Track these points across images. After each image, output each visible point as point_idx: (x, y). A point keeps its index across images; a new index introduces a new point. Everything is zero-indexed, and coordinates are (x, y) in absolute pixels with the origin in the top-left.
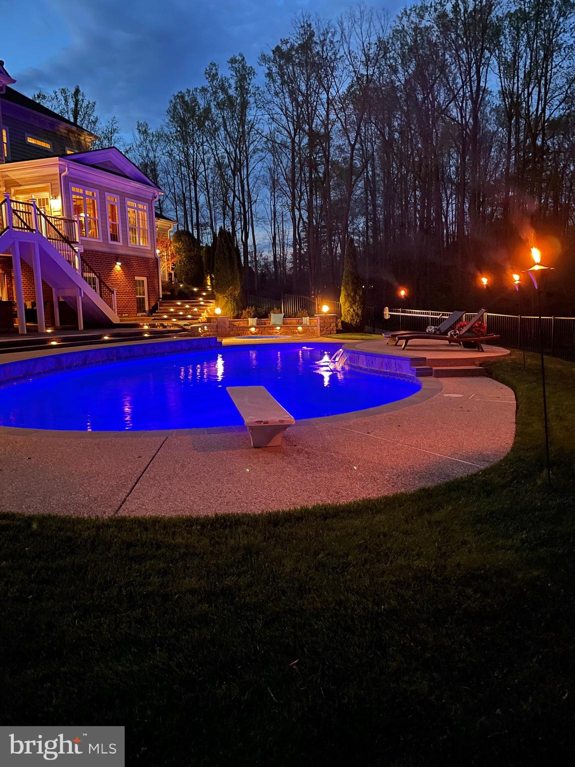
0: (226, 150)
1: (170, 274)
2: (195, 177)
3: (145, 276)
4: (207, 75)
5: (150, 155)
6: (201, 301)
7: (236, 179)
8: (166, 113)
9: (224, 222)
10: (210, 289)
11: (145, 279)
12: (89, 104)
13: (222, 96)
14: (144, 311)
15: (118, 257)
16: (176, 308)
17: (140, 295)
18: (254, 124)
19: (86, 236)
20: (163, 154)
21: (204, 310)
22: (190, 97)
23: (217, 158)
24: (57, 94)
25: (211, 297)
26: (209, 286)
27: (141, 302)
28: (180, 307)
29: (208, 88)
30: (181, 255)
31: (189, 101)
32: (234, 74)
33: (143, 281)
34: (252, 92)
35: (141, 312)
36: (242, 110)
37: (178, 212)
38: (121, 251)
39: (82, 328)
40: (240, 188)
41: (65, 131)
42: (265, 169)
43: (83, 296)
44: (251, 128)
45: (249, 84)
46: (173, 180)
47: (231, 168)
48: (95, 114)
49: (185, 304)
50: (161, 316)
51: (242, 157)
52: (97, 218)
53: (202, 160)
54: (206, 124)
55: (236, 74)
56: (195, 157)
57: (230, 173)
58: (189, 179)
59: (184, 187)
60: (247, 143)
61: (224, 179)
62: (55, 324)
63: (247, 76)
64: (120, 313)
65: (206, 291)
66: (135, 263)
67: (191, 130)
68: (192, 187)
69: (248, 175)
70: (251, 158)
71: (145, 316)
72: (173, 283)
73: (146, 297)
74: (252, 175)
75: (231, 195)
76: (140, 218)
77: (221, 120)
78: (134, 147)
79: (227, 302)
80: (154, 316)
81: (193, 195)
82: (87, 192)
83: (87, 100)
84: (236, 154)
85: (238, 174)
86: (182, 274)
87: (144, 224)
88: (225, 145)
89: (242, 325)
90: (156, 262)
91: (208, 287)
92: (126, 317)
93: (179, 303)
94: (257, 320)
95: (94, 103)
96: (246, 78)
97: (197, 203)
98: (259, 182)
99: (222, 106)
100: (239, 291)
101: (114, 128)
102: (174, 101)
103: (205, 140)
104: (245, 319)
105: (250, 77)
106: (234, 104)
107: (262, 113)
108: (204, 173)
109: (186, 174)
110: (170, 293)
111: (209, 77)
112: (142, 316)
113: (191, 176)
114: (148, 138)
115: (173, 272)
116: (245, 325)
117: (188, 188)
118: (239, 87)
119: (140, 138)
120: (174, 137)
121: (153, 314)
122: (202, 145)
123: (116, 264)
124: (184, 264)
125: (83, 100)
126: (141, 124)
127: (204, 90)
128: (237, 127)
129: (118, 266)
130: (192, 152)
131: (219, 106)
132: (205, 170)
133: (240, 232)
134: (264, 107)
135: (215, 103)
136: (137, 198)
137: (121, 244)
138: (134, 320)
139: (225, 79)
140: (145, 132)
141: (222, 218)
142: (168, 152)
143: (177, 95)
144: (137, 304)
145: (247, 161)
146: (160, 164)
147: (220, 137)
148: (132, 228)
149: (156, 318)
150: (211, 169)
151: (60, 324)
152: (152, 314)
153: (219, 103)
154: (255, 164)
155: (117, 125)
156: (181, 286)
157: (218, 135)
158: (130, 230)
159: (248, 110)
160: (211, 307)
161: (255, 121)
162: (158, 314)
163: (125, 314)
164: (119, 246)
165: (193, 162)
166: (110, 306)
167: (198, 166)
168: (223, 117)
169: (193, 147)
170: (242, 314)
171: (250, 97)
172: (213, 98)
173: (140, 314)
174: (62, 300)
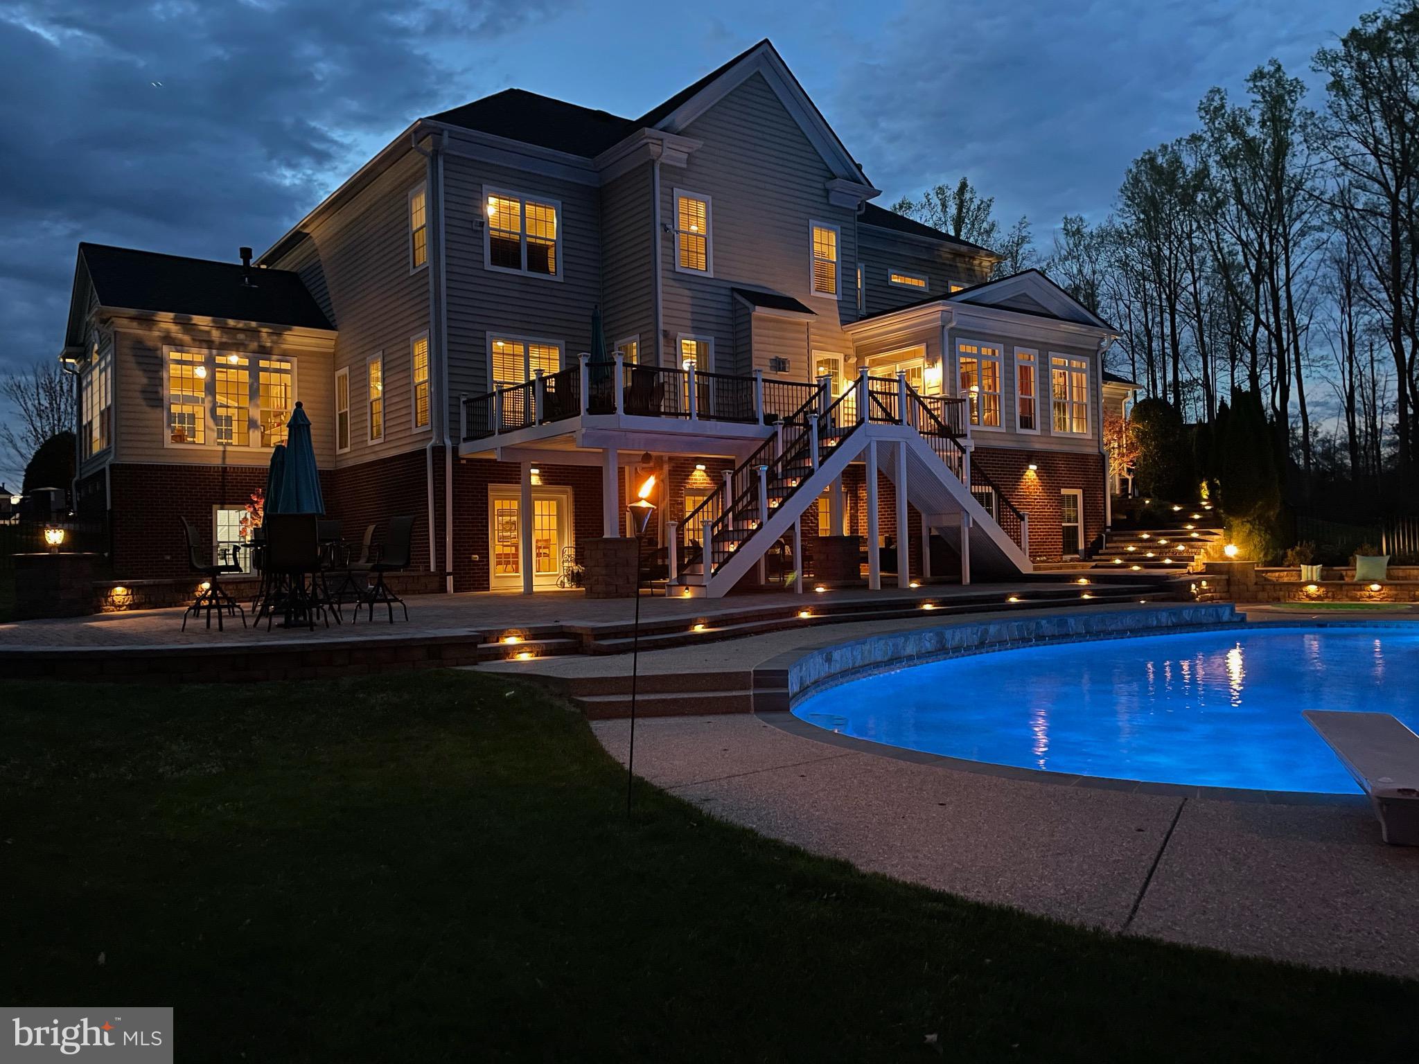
0: (1239, 238)
1: (1124, 482)
2: (1172, 299)
3: (1080, 488)
4: (1203, 111)
5: (1085, 271)
6: (1191, 531)
7: (1262, 289)
8: (1120, 194)
9: (1232, 375)
10: (1208, 508)
11: (1078, 492)
12: (982, 203)
13: (1231, 142)
14: (1076, 552)
15: (1031, 456)
16: (1140, 544)
17: (1068, 522)
18: (1303, 181)
19: (979, 424)
20: (1110, 266)
21: (1199, 548)
22: (1167, 157)
23: (1220, 256)
24: (930, 197)
25: (1211, 522)
26: (1205, 500)
27: (1071, 534)
28: (1148, 544)
29: (1204, 135)
30: (1148, 446)
31: (1165, 165)
32: (1259, 98)
33: (1075, 496)
34: (1298, 123)
35: (1069, 553)
36: (1276, 160)
37: (1137, 365)
38: (1037, 446)
39: (968, 581)
40: (1270, 307)
41: (949, 256)
42: (1328, 262)
43: (971, 526)
44: (1297, 189)
45: (1291, 111)
46: (1129, 308)
47: (1250, 271)
48: (990, 219)
49: (1157, 538)
50: (1109, 561)
51: (1274, 248)
52: (998, 391)
53: (1188, 265)
54: (1199, 197)
55: (1264, 97)
56: (1173, 261)
57: (1247, 279)
58: (1161, 302)
59: (1150, 317)
60: (1286, 219)
61: (1234, 293)
62: (922, 574)
63: (1286, 98)
64: (1033, 556)
65: (1200, 510)
66: (1061, 465)
67: (1166, 214)
68: (1167, 316)
69: (1288, 280)
70: (1294, 245)
71: (1079, 561)
72: (1130, 497)
73: (1080, 524)
74: (1297, 279)
75: (1250, 320)
76: (1075, 384)
77: (1229, 186)
78: (1056, 260)
79: (1250, 532)
80: (1095, 561)
81: (1167, 331)
82: (984, 351)
83: (979, 198)
84: (1262, 245)
85: (1266, 279)
86: (1148, 480)
87: (1080, 395)
88: (1237, 231)
89: (1286, 580)
90: (1101, 461)
91: (1204, 503)
92: (1043, 562)
93: (1145, 536)
94: (1322, 570)
95: (990, 201)
96: (1284, 101)
97: (1175, 345)
98: (1314, 289)
99: (1233, 161)
100: (1277, 511)
101: (1023, 235)
102: (1134, 170)
103: (1195, 226)
104: (1292, 568)
105: (1293, 98)
106: (1258, 153)
107: (1321, 158)
108: (1191, 289)
109: (1155, 294)
110: (1125, 517)
111: (1207, 114)
112: (1072, 560)
113: (1164, 296)
114: (1082, 243)
115: (1130, 478)
116: (1293, 579)
117: (1158, 319)
118: (1269, 120)
119: (1068, 244)
120: (1133, 233)
121: (1094, 557)
122: (1189, 237)
123: (1028, 469)
124: (1154, 460)
125: (971, 199)
126: (1071, 219)
127: (1195, 139)
128: (1264, 193)
129: (1031, 472)
130: (1167, 253)
131: (1225, 161)
132: (1194, 283)
133: (1270, 391)
134: (1326, 147)
135: (1218, 158)
136: (1070, 350)
137: (1038, 432)
138: (1058, 568)
139: (1241, 112)
140: (1078, 231)
141: (1229, 367)
142: (1119, 261)
143: (1142, 159)
144: (1063, 538)
145: (1287, 253)
146: (1103, 282)
147: (1228, 218)
148: (1059, 404)
149: (1100, 563)
150: (1206, 278)
151: (931, 575)
152: (1090, 557)
153: (1226, 156)
154: (1305, 256)
155: (1029, 229)
156: (1147, 502)
157: (1223, 213)
158: (1055, 407)
159: (1289, 158)
160: (1215, 543)
161: (1305, 176)
162: (1103, 557)
163: (1040, 556)
164: (1034, 438)
165: (1169, 271)
166: (1017, 543)
167: (1179, 276)
168: (1235, 180)
169: (1171, 242)
170: (1285, 555)
171: (1292, 134)
172: (1213, 150)
173: (1068, 557)
174: (934, 533)
